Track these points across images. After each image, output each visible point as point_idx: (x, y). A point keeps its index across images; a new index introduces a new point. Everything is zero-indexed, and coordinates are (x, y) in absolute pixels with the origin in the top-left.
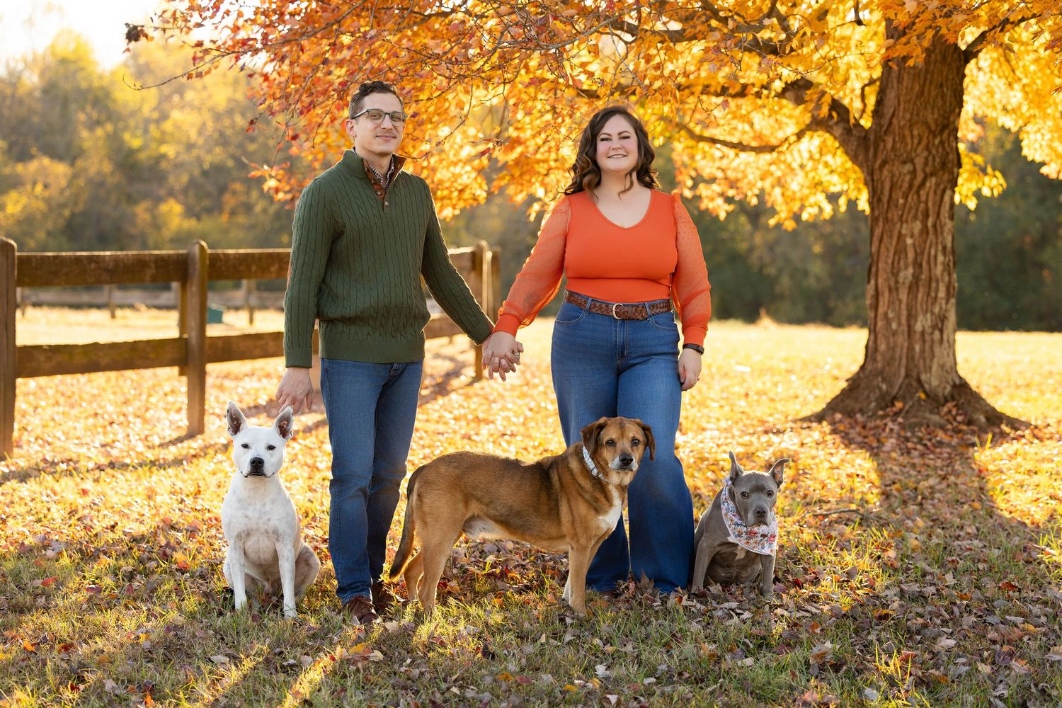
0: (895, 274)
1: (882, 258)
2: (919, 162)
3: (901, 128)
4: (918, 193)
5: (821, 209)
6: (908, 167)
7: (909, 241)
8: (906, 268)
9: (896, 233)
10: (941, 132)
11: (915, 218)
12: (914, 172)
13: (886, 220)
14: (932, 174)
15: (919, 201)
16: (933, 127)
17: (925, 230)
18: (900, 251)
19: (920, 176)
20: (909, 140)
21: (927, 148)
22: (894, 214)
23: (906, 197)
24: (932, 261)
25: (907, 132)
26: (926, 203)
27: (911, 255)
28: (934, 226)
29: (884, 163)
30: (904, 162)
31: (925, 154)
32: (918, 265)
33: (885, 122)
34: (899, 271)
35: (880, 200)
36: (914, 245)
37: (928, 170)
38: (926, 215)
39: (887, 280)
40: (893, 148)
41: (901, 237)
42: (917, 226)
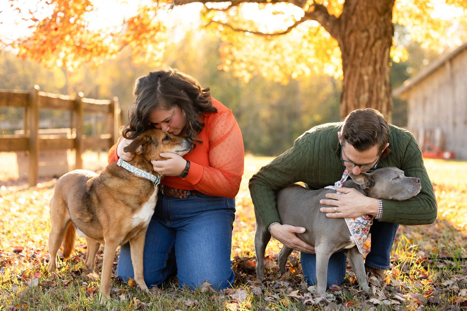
0: (358, 96)
1: (350, 88)
2: (372, 31)
3: (361, 11)
4: (371, 50)
5: (303, 72)
6: (365, 34)
7: (366, 78)
8: (364, 92)
9: (358, 73)
10: (384, 14)
11: (369, 64)
12: (368, 38)
13: (353, 66)
14: (380, 38)
15: (371, 54)
16: (380, 10)
17: (375, 72)
18: (361, 83)
19: (372, 39)
20: (366, 18)
21: (376, 23)
22: (357, 62)
23: (364, 52)
24: (379, 90)
25: (365, 14)
26: (375, 55)
27: (367, 86)
28: (380, 69)
29: (351, 32)
30: (363, 31)
31: (375, 26)
32: (371, 92)
33: (351, 8)
34: (360, 95)
35: (348, 54)
36: (369, 81)
37: (377, 35)
38: (375, 62)
39: (353, 101)
40: (357, 24)
41: (361, 76)
42: (370, 69)
